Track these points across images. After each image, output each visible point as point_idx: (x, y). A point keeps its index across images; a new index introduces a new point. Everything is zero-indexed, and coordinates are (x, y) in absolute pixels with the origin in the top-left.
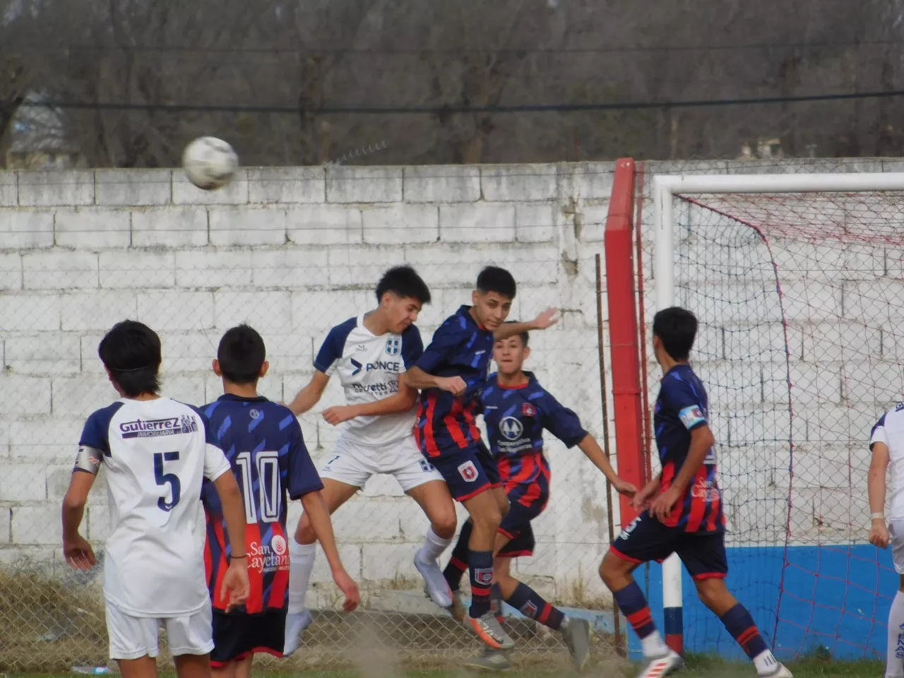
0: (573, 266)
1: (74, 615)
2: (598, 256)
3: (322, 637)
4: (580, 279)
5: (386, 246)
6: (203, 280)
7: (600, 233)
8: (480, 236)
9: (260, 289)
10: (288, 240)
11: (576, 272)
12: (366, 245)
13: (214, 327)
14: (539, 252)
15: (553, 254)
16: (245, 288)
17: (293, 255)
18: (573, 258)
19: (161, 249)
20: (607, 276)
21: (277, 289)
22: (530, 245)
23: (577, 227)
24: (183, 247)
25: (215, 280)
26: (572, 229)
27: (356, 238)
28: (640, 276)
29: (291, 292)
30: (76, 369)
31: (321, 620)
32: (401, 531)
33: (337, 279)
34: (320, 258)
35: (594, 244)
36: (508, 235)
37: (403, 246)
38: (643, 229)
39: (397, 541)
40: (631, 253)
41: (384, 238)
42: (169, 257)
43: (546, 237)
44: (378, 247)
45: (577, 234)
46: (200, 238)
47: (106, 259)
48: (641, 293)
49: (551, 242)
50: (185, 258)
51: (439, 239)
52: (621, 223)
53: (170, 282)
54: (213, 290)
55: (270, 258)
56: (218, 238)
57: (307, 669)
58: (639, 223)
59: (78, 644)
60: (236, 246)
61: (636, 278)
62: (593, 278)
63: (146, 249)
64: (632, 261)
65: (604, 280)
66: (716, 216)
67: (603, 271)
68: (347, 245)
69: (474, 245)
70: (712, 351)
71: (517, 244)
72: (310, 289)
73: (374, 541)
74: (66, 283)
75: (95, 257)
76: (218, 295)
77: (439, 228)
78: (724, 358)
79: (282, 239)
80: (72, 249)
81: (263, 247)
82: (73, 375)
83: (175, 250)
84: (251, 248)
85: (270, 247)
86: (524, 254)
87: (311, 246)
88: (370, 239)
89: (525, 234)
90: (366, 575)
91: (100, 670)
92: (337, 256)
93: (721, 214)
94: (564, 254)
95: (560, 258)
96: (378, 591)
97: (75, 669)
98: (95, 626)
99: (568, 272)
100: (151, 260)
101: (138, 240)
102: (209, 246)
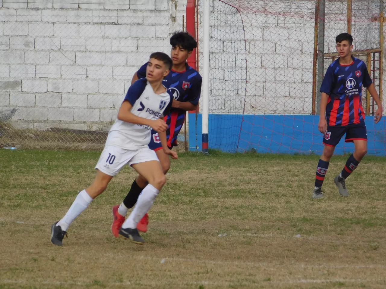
0: (174, 19)
1: (5, 129)
2: (183, 16)
3: (87, 140)
4: (176, 23)
5: (112, 10)
6: (51, 20)
7: (184, 8)
8: (143, 8)
9: (69, 23)
10: (79, 7)
11: (175, 21)
12: (105, 9)
13: (53, 35)
14: (162, 14)
15: (167, 14)
16: (64, 23)
17: (81, 12)
18: (174, 16)
19: (37, 9)
20: (186, 22)
21: (75, 23)
22: (160, 11)
23: (176, 6)
24: (44, 9)
25: (55, 20)
26: (174, 6)
27: (102, 7)
28: (197, 23)
29: (79, 24)
30: (8, 48)
32: (113, 105)
33: (96, 20)
34: (89, 13)
35: (181, 12)
36: (153, 8)
37: (117, 10)
38: (199, 7)
39: (112, 108)
40: (195, 15)
41: (111, 7)
42: (40, 12)
43: (165, 9)
44: (109, 10)
45: (176, 8)
46: (50, 6)
47: (19, 12)
48: (197, 28)
49: (167, 11)
50: (45, 12)
51: (129, 8)
52: (191, 5)
53: (40, 20)
54: (53, 23)
55: (73, 13)
56: (56, 6)
57: (82, 150)
58: (198, 5)
59: (6, 139)
60: (62, 9)
61: (196, 24)
62: (182, 23)
63: (32, 9)
64: (195, 18)
65: (185, 24)
66: (224, 4)
67: (185, 21)
68: (98, 9)
69: (141, 11)
71: (155, 11)
72: (85, 23)
73: (105, 108)
74: (6, 19)
75: (15, 11)
76: (55, 25)
77: (130, 4)
78: (223, 51)
79: (77, 7)
80: (8, 8)
81: (71, 9)
82: (7, 50)
83: (42, 9)
84: (67, 9)
85: (73, 9)
86: (158, 14)
87: (86, 9)
88: (106, 8)
89: (158, 7)
90: (102, 120)
91: (13, 148)
92: (95, 13)
93: (226, 3)
94: (171, 15)
95: (170, 16)
96: (105, 125)
97: (4, 147)
98: (11, 133)
99: (172, 21)
100: (33, 12)
101: (30, 6)
102: (53, 8)
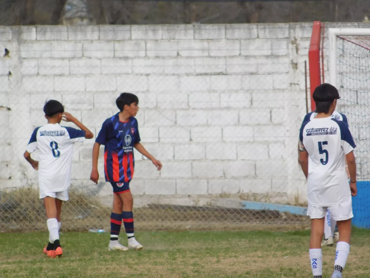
0: (295, 65)
1: (90, 208)
2: (305, 62)
3: (192, 217)
4: (298, 71)
5: (219, 57)
6: (143, 71)
7: (307, 52)
8: (257, 53)
9: (167, 75)
10: (178, 54)
11: (297, 68)
12: (210, 57)
13: (148, 90)
14: (281, 60)
15: (287, 60)
16: (160, 74)
17: (181, 61)
18: (295, 62)
19: (126, 58)
20: (310, 69)
21: (174, 75)
22: (278, 56)
23: (297, 49)
24: (135, 57)
25: (148, 72)
26: (295, 51)
27: (206, 54)
28: (323, 69)
29: (180, 76)
30: (92, 107)
31: (191, 210)
32: (224, 174)
33: (199, 70)
34: (191, 62)
35: (304, 56)
36: (269, 53)
37: (225, 57)
38: (324, 50)
39: (223, 178)
40: (319, 60)
41: (218, 54)
42: (130, 61)
43: (284, 54)
44: (215, 57)
45: (297, 52)
46: (142, 54)
47: (104, 62)
48: (323, 76)
49: (287, 56)
50: (137, 62)
51: (240, 54)
52: (315, 48)
53: (130, 72)
54: (148, 75)
55: (171, 62)
56: (150, 54)
57: (186, 230)
58: (323, 48)
59: (92, 220)
60: (157, 57)
61: (321, 70)
62: (304, 70)
63: (120, 58)
64: (319, 64)
65: (308, 71)
66: (354, 45)
67: (308, 67)
68: (202, 57)
69: (255, 57)
70: (352, 101)
71: (273, 57)
72: (188, 75)
73: (213, 178)
74: (88, 72)
75: (99, 61)
76: (150, 77)
77: (240, 50)
78: (357, 103)
79: (175, 54)
80: (90, 58)
81: (168, 58)
82: (91, 110)
83: (132, 58)
84: (163, 58)
85: (171, 57)
86: (275, 60)
87: (188, 57)
88: (212, 54)
89: (276, 52)
90: (210, 192)
91: (101, 231)
92: (199, 61)
93: (356, 44)
94: (292, 61)
95: (290, 62)
96: (215, 199)
97: (91, 230)
99: (293, 68)
100: (122, 63)
101: (118, 54)
102: (146, 57)
